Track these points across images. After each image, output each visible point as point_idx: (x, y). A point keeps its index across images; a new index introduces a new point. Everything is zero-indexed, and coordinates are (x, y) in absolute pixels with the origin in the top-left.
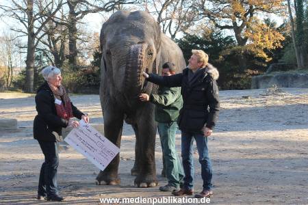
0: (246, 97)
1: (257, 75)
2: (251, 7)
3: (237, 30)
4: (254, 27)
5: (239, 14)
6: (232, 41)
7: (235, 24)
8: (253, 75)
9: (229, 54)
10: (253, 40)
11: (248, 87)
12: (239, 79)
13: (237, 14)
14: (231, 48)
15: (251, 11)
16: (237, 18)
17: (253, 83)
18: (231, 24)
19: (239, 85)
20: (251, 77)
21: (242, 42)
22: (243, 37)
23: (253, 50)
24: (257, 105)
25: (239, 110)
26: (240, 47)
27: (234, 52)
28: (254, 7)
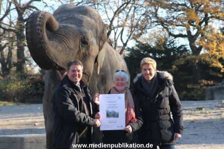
0: (200, 109)
1: (212, 85)
2: (206, 15)
3: (192, 39)
4: (209, 35)
5: (193, 22)
6: (185, 50)
7: (189, 32)
8: (208, 85)
9: (182, 63)
10: (208, 49)
11: (202, 98)
12: (193, 89)
13: (191, 22)
14: (184, 57)
15: (206, 20)
16: (191, 27)
17: (208, 94)
18: (185, 33)
19: (193, 96)
20: (205, 87)
21: (196, 51)
22: (198, 46)
23: (207, 59)
24: (212, 117)
25: (192, 122)
26: (194, 57)
27: (188, 62)
28: (209, 15)
